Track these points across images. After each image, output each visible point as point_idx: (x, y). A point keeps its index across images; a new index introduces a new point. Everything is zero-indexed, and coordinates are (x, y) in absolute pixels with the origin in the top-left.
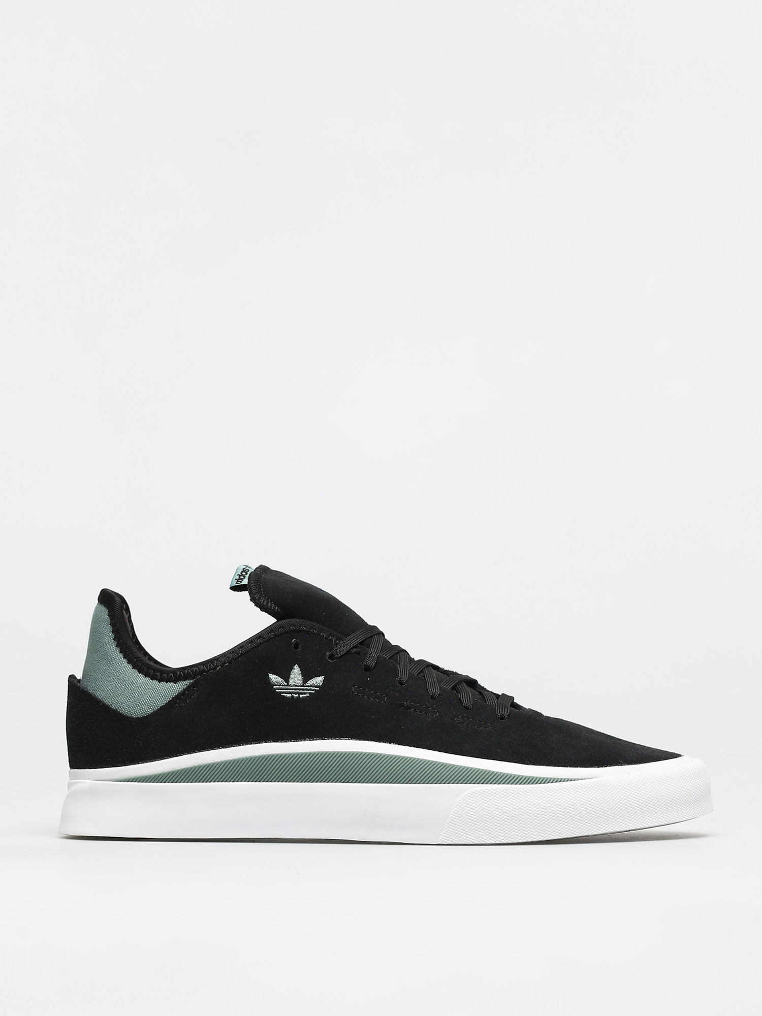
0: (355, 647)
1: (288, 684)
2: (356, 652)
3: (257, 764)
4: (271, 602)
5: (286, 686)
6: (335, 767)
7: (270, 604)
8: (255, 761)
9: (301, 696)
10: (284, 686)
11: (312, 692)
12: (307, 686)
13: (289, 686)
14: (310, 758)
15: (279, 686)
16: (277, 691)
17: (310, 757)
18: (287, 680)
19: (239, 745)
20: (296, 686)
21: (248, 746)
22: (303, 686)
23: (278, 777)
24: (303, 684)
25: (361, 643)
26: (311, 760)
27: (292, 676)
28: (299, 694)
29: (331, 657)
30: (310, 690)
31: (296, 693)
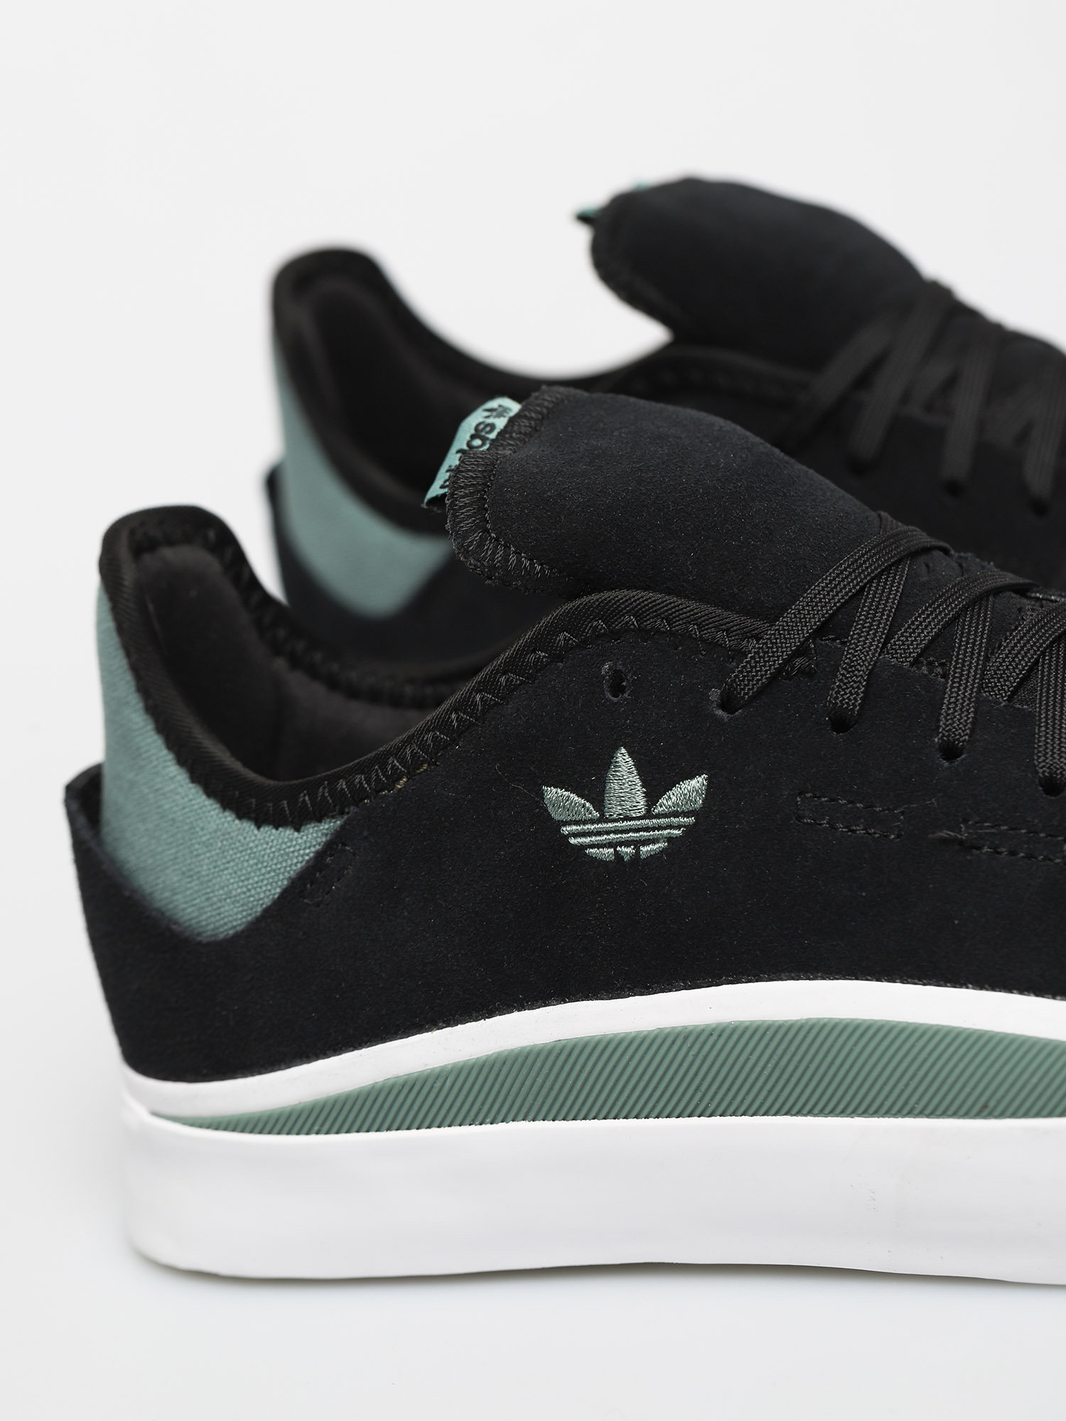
0: (801, 651)
1: (602, 815)
2: (803, 672)
3: (545, 1071)
4: (517, 553)
5: (599, 821)
6: (766, 1073)
7: (513, 558)
8: (538, 1064)
9: (644, 849)
10: (592, 822)
11: (676, 832)
12: (658, 816)
13: (608, 821)
14: (690, 1048)
15: (577, 823)
16: (572, 841)
17: (688, 1044)
18: (599, 803)
19: (490, 1014)
20: (628, 818)
21: (516, 1015)
22: (648, 815)
23: (614, 1104)
24: (648, 811)
25: (820, 632)
26: (693, 1053)
27: (614, 786)
28: (637, 843)
29: (726, 704)
30: (670, 827)
31: (626, 843)
